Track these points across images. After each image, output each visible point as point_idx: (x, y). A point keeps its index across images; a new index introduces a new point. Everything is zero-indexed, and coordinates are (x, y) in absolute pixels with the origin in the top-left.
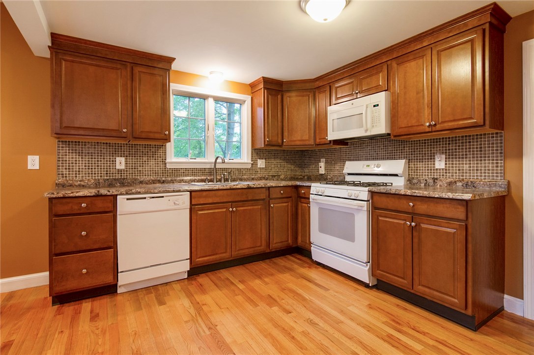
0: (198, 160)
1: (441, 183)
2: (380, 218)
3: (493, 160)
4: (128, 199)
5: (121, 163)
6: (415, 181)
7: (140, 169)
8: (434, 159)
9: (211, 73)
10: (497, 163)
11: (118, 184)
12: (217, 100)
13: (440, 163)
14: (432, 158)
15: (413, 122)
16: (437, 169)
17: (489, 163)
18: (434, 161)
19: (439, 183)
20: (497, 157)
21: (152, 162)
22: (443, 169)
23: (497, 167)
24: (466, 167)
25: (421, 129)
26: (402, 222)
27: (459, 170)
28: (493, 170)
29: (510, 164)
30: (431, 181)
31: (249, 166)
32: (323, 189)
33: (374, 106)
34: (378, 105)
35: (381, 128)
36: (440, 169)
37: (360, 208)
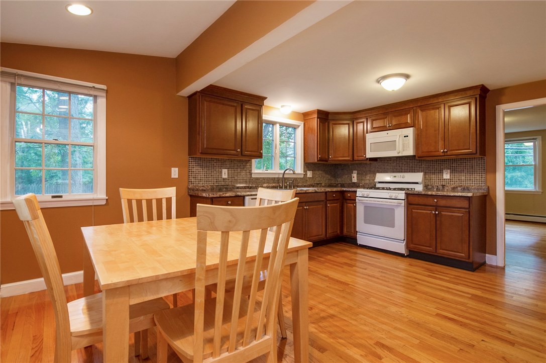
0: (269, 171)
1: (447, 188)
2: (413, 211)
3: (479, 174)
4: (252, 199)
5: (225, 173)
6: (430, 187)
7: (236, 178)
8: (443, 172)
9: (282, 106)
10: (482, 176)
11: (225, 189)
12: (282, 125)
13: (446, 176)
14: (441, 172)
15: (432, 149)
16: (444, 179)
17: (477, 176)
18: (443, 174)
19: (446, 188)
20: (482, 172)
21: (243, 173)
22: (448, 179)
23: (482, 178)
24: (463, 178)
25: (437, 154)
26: (429, 212)
27: (459, 180)
28: (479, 180)
29: (490, 176)
30: (441, 187)
31: (302, 176)
32: (368, 193)
33: (405, 137)
34: (407, 136)
35: (410, 152)
36: (446, 179)
37: (399, 204)
